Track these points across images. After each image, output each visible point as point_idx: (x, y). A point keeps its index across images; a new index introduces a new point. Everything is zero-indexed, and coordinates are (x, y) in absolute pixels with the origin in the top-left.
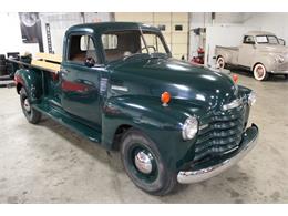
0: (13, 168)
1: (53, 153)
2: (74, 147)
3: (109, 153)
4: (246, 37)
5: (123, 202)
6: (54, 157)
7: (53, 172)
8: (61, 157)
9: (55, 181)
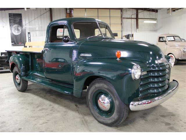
0: (10, 116)
1: (38, 107)
2: (52, 103)
3: (76, 106)
4: (160, 38)
5: (90, 131)
6: (38, 109)
7: (39, 117)
8: (43, 109)
9: (41, 122)
